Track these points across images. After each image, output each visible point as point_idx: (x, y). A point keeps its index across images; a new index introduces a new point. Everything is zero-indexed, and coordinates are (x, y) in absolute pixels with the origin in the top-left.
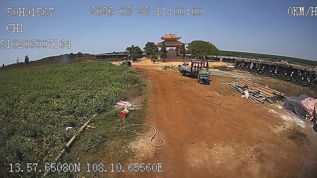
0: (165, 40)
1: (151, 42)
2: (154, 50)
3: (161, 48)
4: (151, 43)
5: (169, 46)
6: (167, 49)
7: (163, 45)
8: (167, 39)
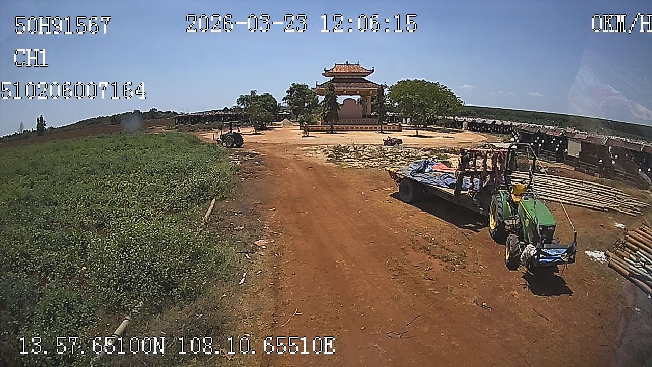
0: (333, 78)
1: (300, 84)
2: (307, 103)
3: (324, 97)
4: (302, 86)
5: (345, 92)
6: (340, 100)
7: (330, 91)
8: (340, 76)
